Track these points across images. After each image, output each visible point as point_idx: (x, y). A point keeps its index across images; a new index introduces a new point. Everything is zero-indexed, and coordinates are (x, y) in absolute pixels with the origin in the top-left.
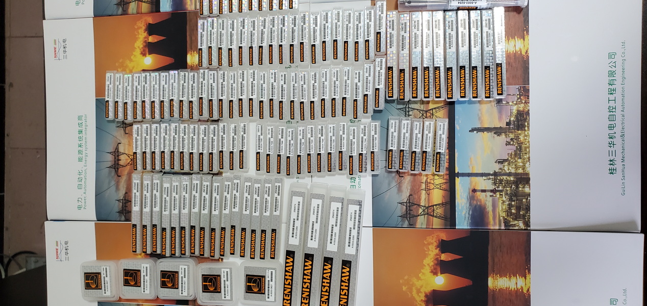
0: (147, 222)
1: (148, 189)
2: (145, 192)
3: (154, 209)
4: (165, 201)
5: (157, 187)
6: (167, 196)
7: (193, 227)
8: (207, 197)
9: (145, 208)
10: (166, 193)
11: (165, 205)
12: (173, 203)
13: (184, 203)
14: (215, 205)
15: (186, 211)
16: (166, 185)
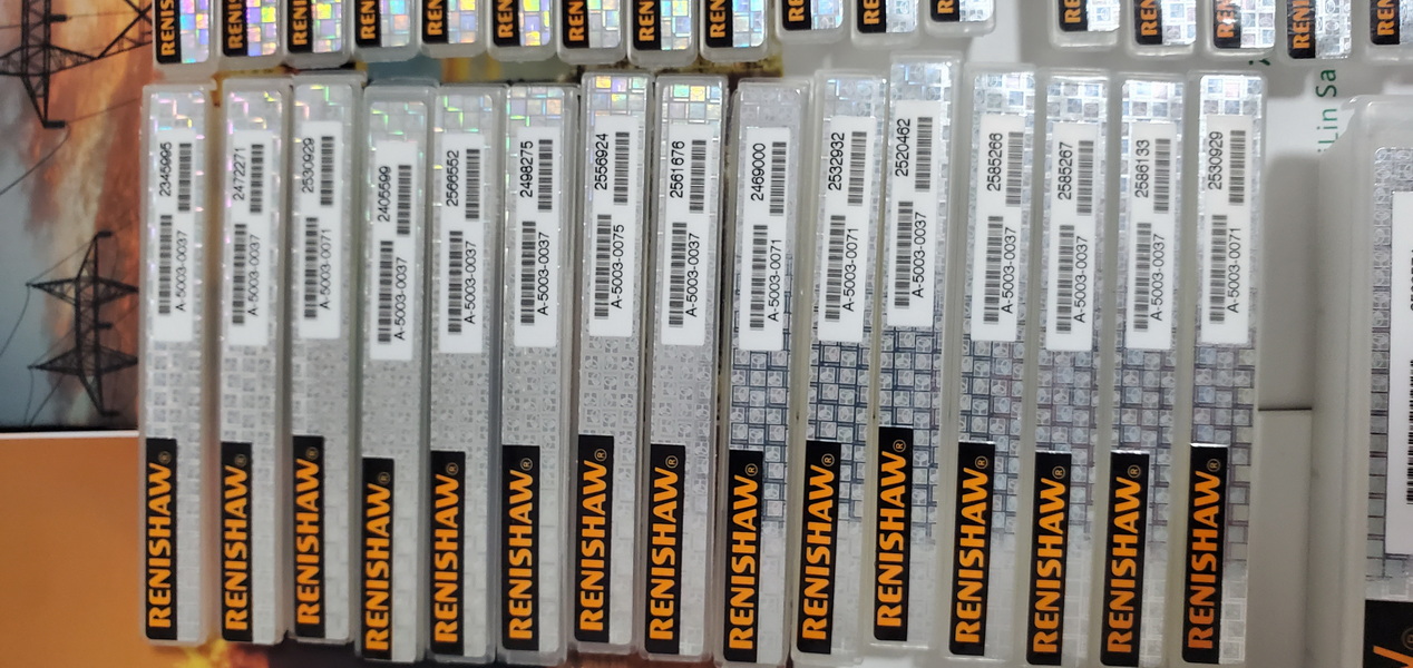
0: (249, 420)
1: (256, 184)
2: (236, 210)
3: (305, 329)
4: (386, 265)
5: (327, 169)
6: (403, 231)
7: (592, 450)
8: (703, 226)
9: (238, 320)
10: (393, 211)
11: (385, 297)
12: (443, 280)
13: (527, 278)
14: (758, 282)
15: (539, 335)
16: (391, 152)
